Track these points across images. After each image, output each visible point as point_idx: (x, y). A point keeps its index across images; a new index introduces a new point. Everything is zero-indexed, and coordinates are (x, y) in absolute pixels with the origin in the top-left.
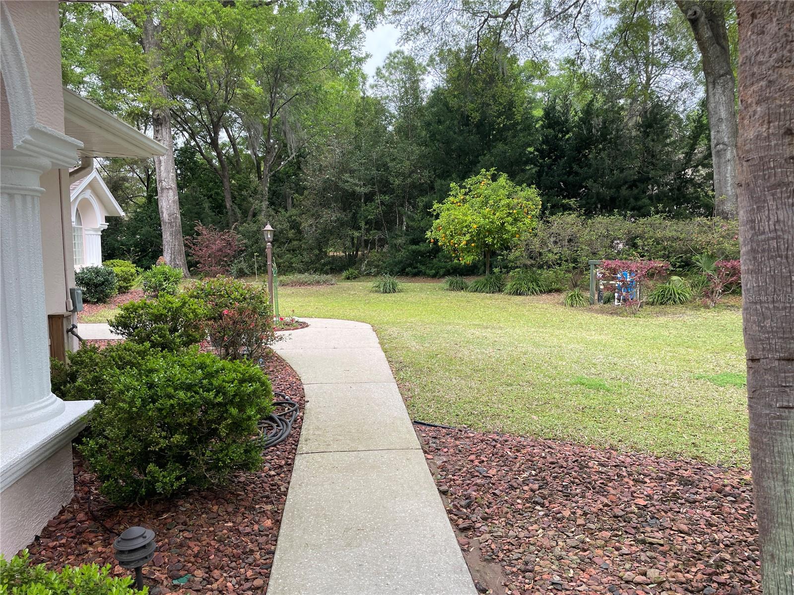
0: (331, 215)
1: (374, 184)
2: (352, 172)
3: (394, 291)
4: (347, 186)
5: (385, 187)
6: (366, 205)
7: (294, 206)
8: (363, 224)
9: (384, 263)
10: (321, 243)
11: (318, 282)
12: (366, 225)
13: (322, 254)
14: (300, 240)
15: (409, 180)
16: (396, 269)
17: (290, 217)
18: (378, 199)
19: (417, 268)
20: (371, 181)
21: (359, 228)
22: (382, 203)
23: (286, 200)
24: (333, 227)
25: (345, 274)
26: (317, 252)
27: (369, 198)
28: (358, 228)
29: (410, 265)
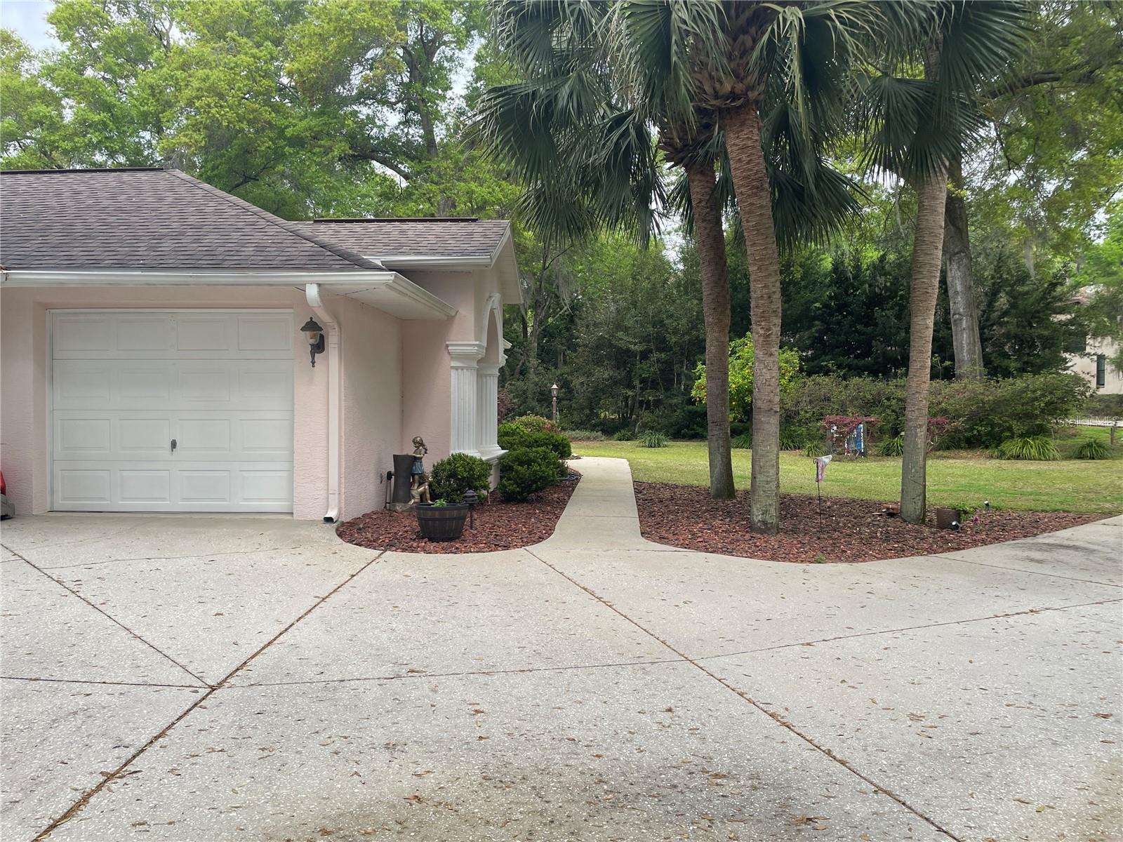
0: (604, 373)
1: (649, 342)
2: (626, 329)
3: (659, 446)
4: (621, 344)
5: (662, 345)
6: (641, 363)
7: (565, 362)
8: (637, 383)
9: (659, 424)
10: (593, 404)
11: (588, 439)
12: (640, 384)
13: (593, 414)
14: (570, 400)
15: (687, 337)
16: (671, 431)
17: (562, 375)
18: (655, 355)
19: (693, 429)
20: (646, 339)
21: (634, 387)
22: (658, 361)
23: (557, 358)
24: (606, 386)
25: (616, 436)
26: (587, 412)
27: (645, 355)
28: (632, 387)
29: (687, 427)
